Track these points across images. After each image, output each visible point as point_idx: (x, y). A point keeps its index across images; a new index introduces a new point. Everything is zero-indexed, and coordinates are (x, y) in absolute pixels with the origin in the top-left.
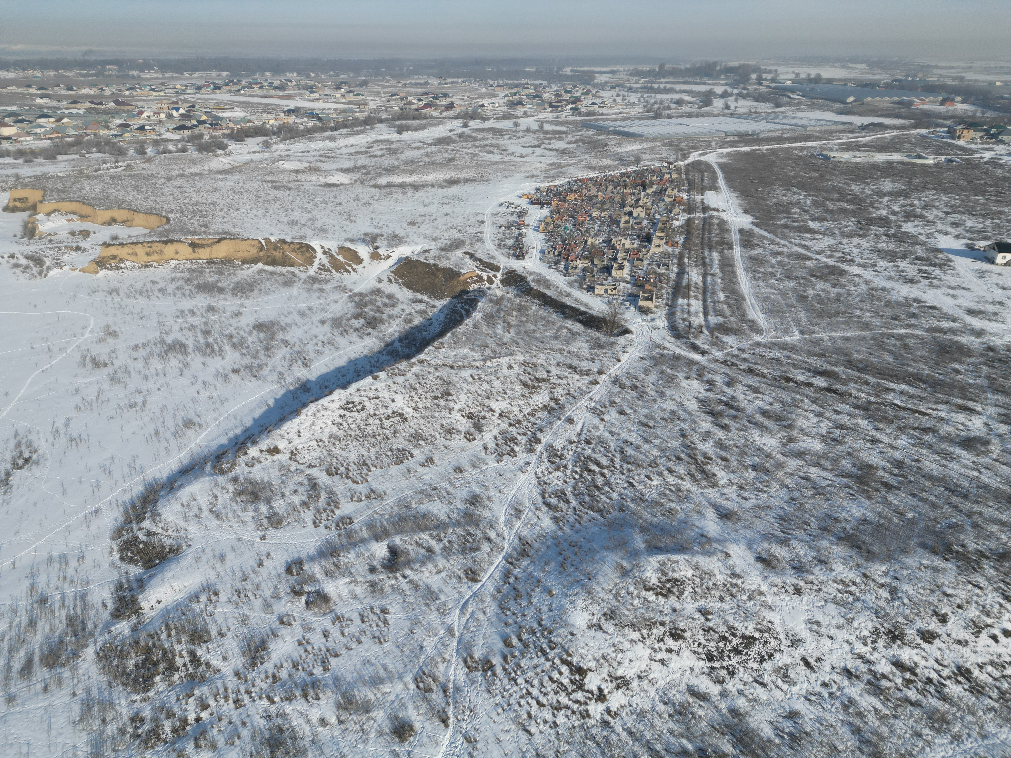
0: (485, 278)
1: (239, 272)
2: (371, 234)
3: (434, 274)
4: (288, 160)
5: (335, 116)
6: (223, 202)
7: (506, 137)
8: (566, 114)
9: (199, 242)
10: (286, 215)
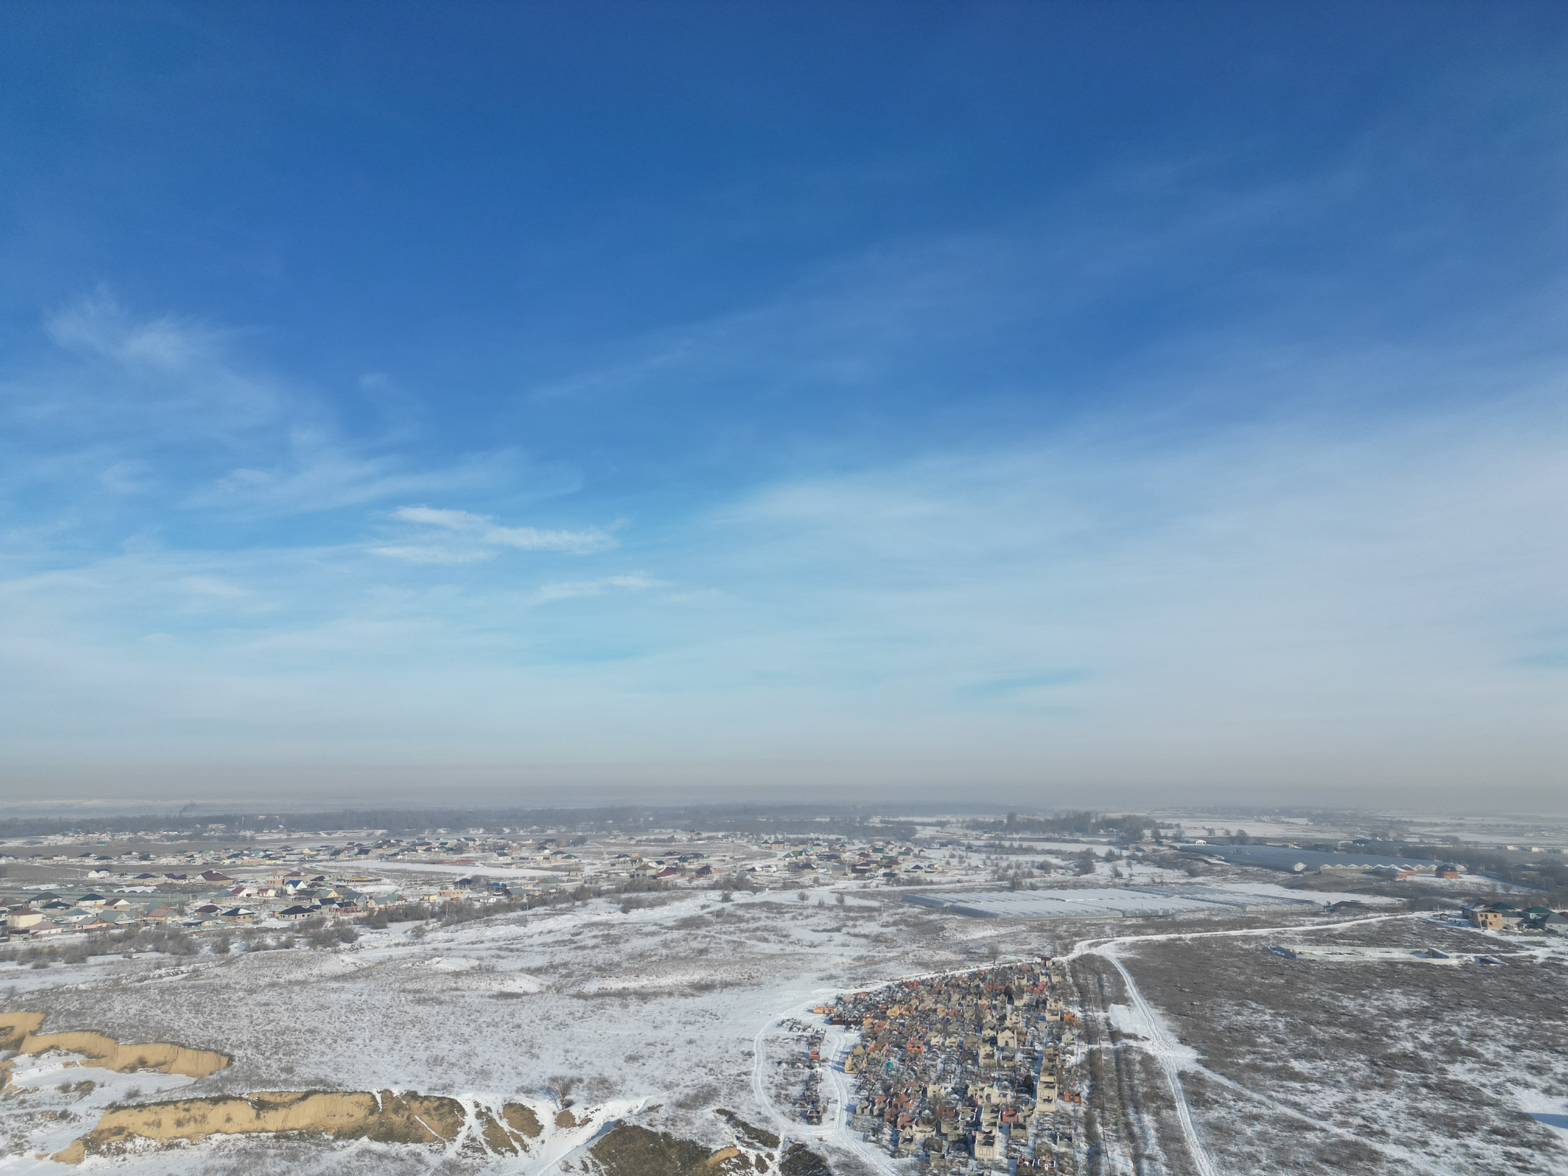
0: (753, 1160)
1: (327, 1155)
2: (562, 1078)
3: (663, 1153)
4: (448, 956)
5: (530, 887)
6: (328, 1027)
7: (788, 916)
8: (877, 881)
9: (272, 1099)
10: (427, 1048)
